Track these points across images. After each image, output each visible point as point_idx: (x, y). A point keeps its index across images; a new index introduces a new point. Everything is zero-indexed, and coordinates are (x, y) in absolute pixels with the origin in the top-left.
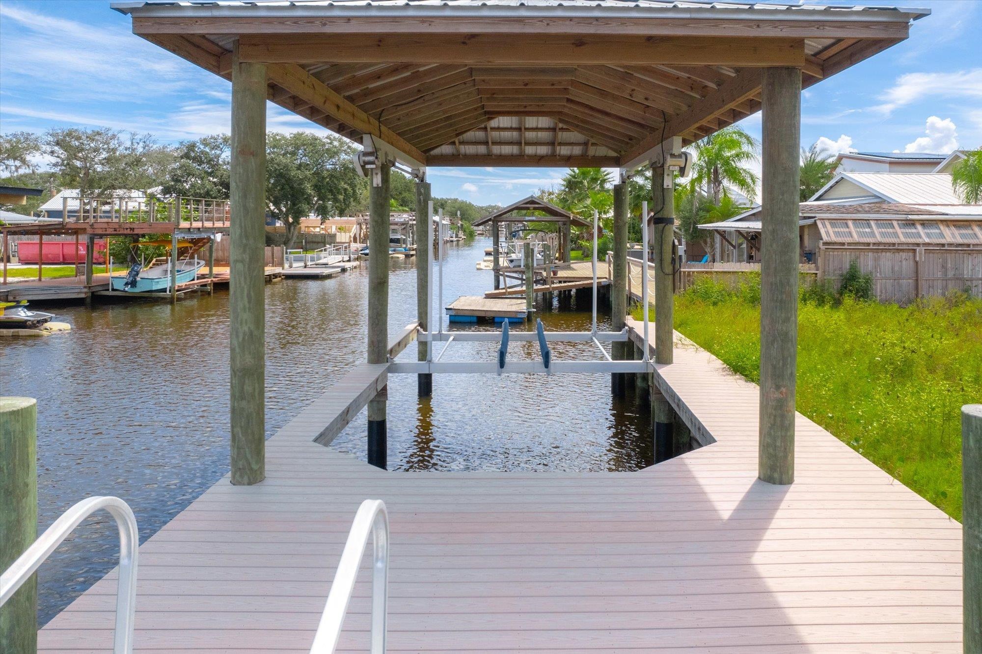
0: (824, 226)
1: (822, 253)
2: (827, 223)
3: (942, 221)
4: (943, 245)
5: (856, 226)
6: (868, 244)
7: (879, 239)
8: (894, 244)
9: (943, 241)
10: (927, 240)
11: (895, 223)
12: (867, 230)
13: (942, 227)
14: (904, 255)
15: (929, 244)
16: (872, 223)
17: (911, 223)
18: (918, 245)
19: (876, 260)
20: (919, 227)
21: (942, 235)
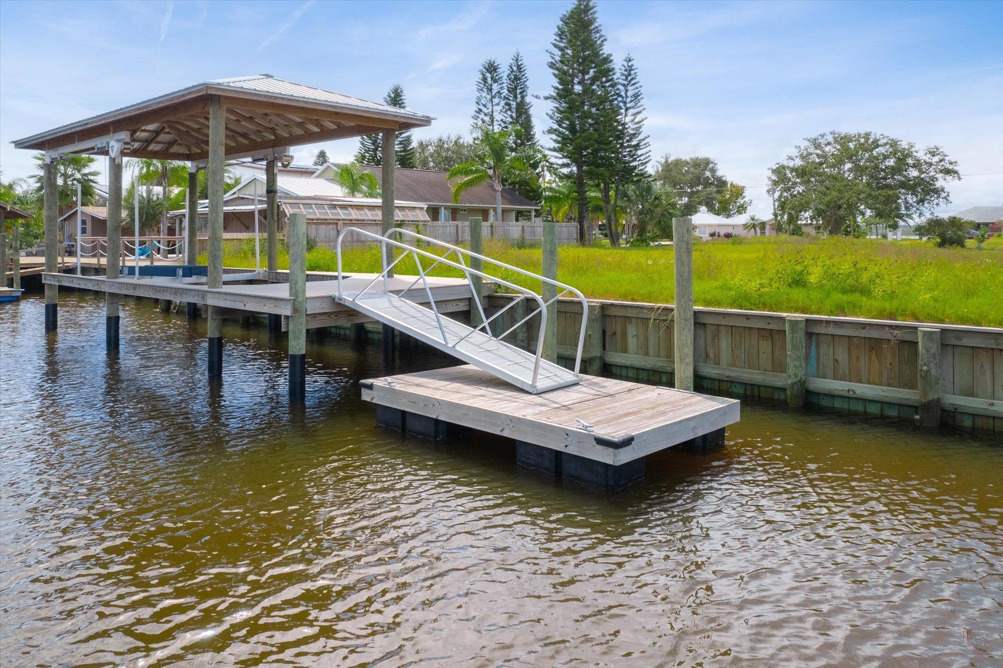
0: (287, 208)
1: (287, 225)
2: (288, 205)
3: (350, 206)
4: (351, 220)
5: (305, 209)
6: (313, 220)
7: (319, 216)
8: (326, 220)
9: (351, 218)
10: (344, 217)
11: (325, 206)
12: (311, 211)
13: (350, 209)
14: (331, 226)
15: (344, 220)
16: (313, 206)
17: (334, 207)
18: (339, 220)
19: (317, 230)
20: (339, 209)
21: (350, 214)
